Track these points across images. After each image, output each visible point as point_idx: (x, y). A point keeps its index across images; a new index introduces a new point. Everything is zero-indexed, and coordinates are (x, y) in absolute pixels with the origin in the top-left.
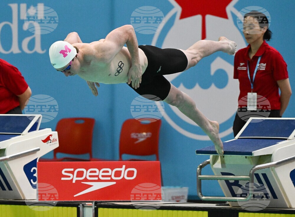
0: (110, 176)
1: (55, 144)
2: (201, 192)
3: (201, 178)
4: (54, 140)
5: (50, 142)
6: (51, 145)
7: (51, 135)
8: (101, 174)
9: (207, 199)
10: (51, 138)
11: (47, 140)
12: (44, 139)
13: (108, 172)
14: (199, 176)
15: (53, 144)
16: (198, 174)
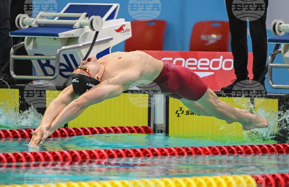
0: (208, 66)
1: (128, 34)
2: (271, 80)
3: (272, 67)
4: (127, 30)
5: (123, 32)
6: (123, 35)
7: (124, 25)
8: (200, 64)
9: (277, 86)
10: (124, 28)
11: (120, 30)
12: (117, 29)
13: (206, 62)
14: (271, 64)
15: (126, 34)
16: (270, 62)
